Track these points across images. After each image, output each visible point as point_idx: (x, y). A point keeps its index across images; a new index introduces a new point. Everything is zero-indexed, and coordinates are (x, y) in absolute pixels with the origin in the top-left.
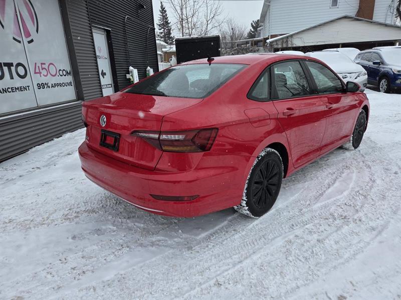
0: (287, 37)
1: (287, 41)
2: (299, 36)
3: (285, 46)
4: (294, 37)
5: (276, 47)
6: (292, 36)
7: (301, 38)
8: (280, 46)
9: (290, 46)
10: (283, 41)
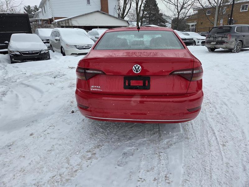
0: (68, 20)
1: (68, 22)
2: (75, 19)
3: (67, 25)
4: (72, 20)
5: (62, 25)
6: (71, 19)
7: (76, 21)
8: (64, 25)
9: (70, 25)
10: (66, 22)
